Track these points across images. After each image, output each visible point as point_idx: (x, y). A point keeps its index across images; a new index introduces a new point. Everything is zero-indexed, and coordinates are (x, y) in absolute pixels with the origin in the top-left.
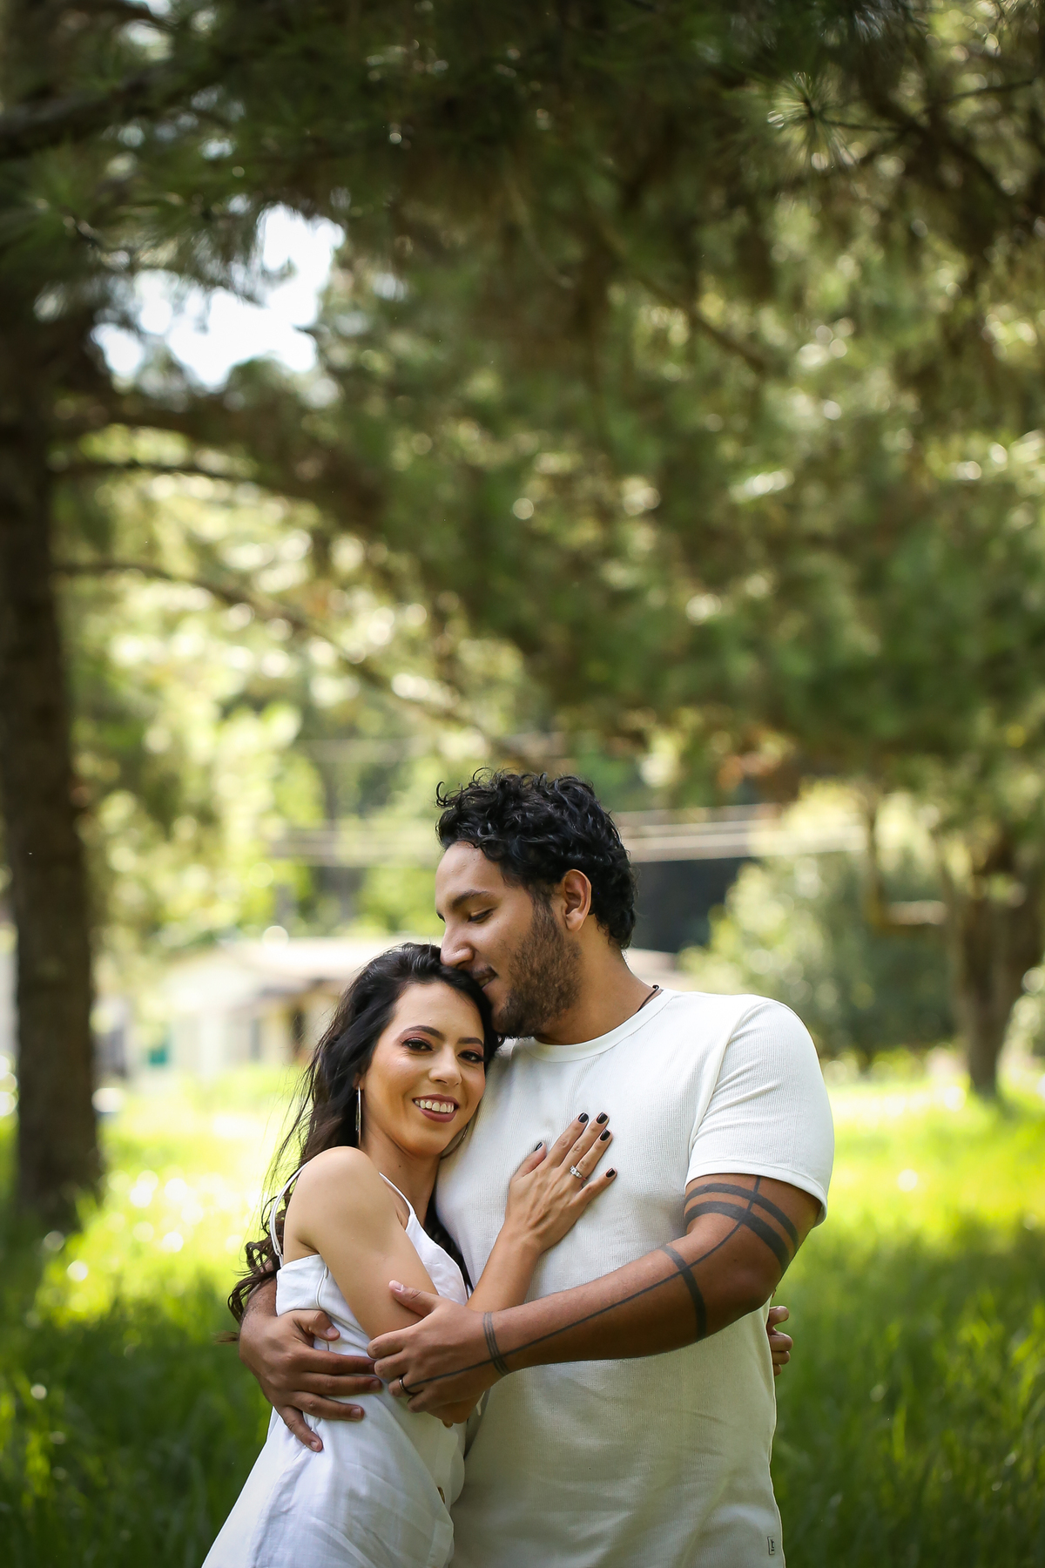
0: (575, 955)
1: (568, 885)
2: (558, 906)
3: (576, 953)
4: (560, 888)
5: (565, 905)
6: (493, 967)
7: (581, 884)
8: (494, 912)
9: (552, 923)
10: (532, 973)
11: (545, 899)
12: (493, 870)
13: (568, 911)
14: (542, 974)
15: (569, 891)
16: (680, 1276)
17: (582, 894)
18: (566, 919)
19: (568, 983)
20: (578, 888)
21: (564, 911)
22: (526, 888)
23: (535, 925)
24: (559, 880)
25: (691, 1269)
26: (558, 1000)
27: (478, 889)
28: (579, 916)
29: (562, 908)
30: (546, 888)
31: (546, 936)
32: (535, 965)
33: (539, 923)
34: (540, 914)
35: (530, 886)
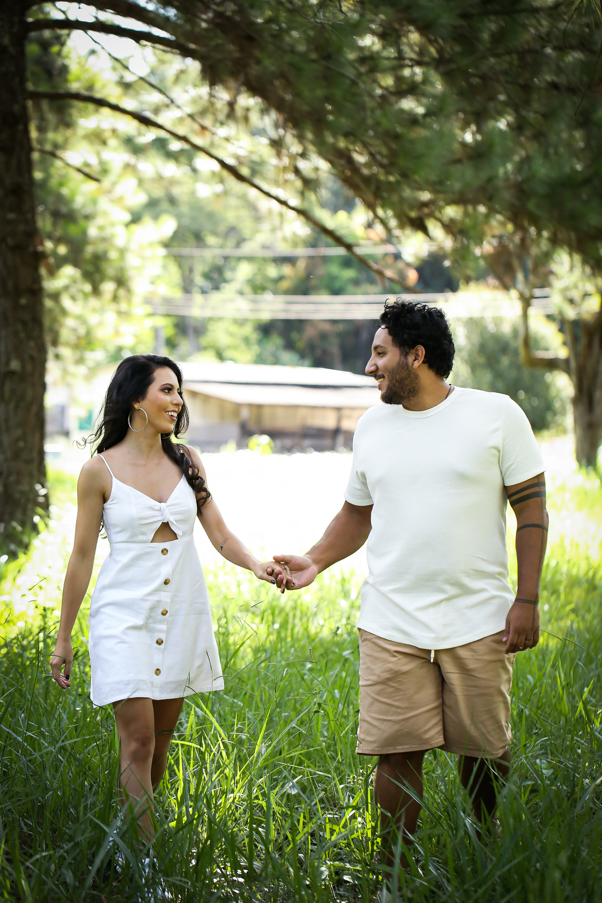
0: (416, 378)
1: (417, 350)
2: (411, 358)
3: (416, 377)
4: (413, 351)
5: (414, 358)
6: (384, 374)
7: (421, 351)
8: (386, 355)
9: (407, 364)
10: (396, 381)
11: (405, 354)
12: (390, 338)
13: (414, 361)
14: (401, 382)
15: (416, 353)
17: (420, 355)
18: (413, 364)
19: (414, 388)
20: (420, 353)
21: (412, 360)
22: (400, 348)
24: (413, 348)
26: (408, 393)
27: (382, 345)
28: (418, 363)
30: (408, 350)
31: (403, 368)
32: (397, 378)
33: (401, 363)
34: (402, 359)
35: (402, 348)
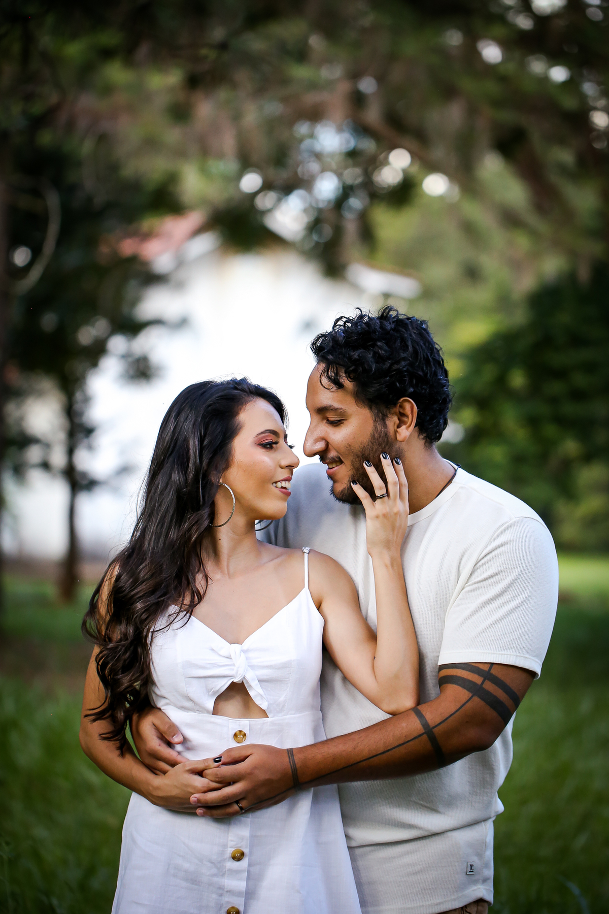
1: (401, 408)
2: (392, 423)
4: (395, 410)
5: (398, 422)
6: (341, 458)
7: (410, 407)
8: (345, 422)
9: (386, 434)
11: (382, 418)
13: (399, 427)
15: (401, 411)
16: (425, 736)
17: (410, 415)
18: (396, 432)
20: (408, 410)
21: (396, 427)
22: (371, 408)
23: (373, 436)
24: (395, 404)
25: (434, 730)
27: (336, 405)
28: (405, 432)
29: (395, 424)
30: (385, 410)
31: (380, 445)
33: (376, 435)
34: (379, 428)
35: (373, 408)
